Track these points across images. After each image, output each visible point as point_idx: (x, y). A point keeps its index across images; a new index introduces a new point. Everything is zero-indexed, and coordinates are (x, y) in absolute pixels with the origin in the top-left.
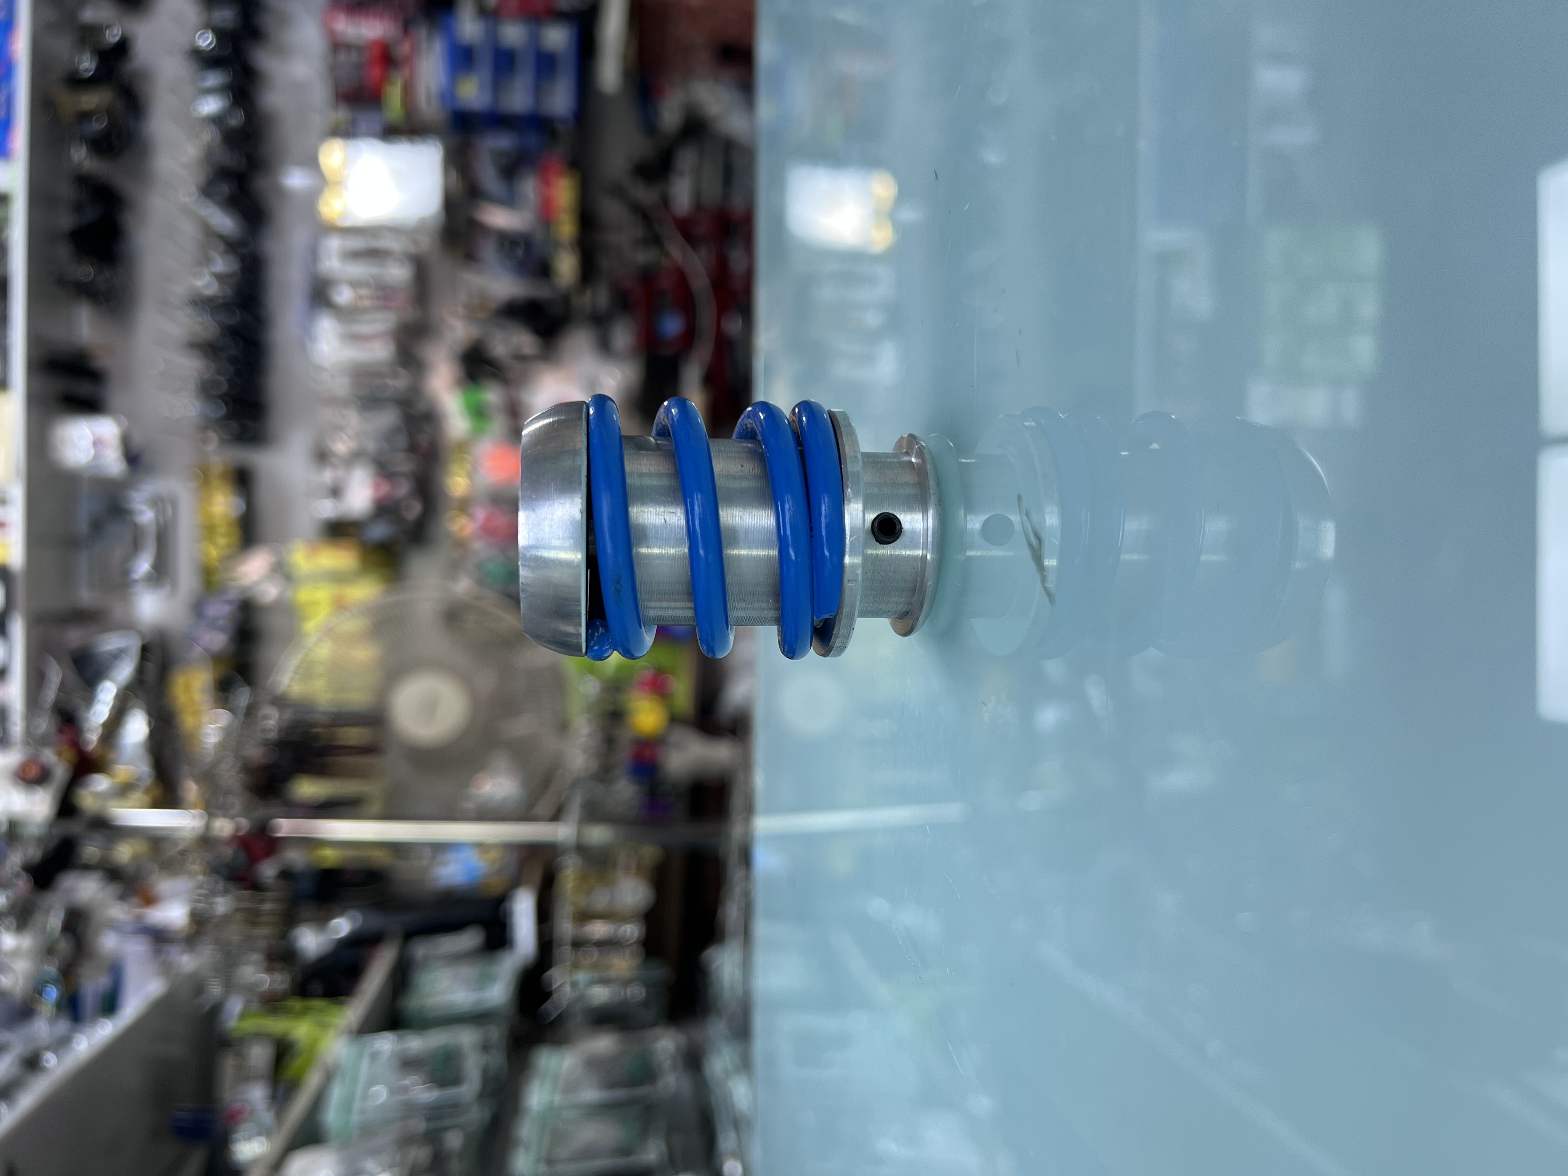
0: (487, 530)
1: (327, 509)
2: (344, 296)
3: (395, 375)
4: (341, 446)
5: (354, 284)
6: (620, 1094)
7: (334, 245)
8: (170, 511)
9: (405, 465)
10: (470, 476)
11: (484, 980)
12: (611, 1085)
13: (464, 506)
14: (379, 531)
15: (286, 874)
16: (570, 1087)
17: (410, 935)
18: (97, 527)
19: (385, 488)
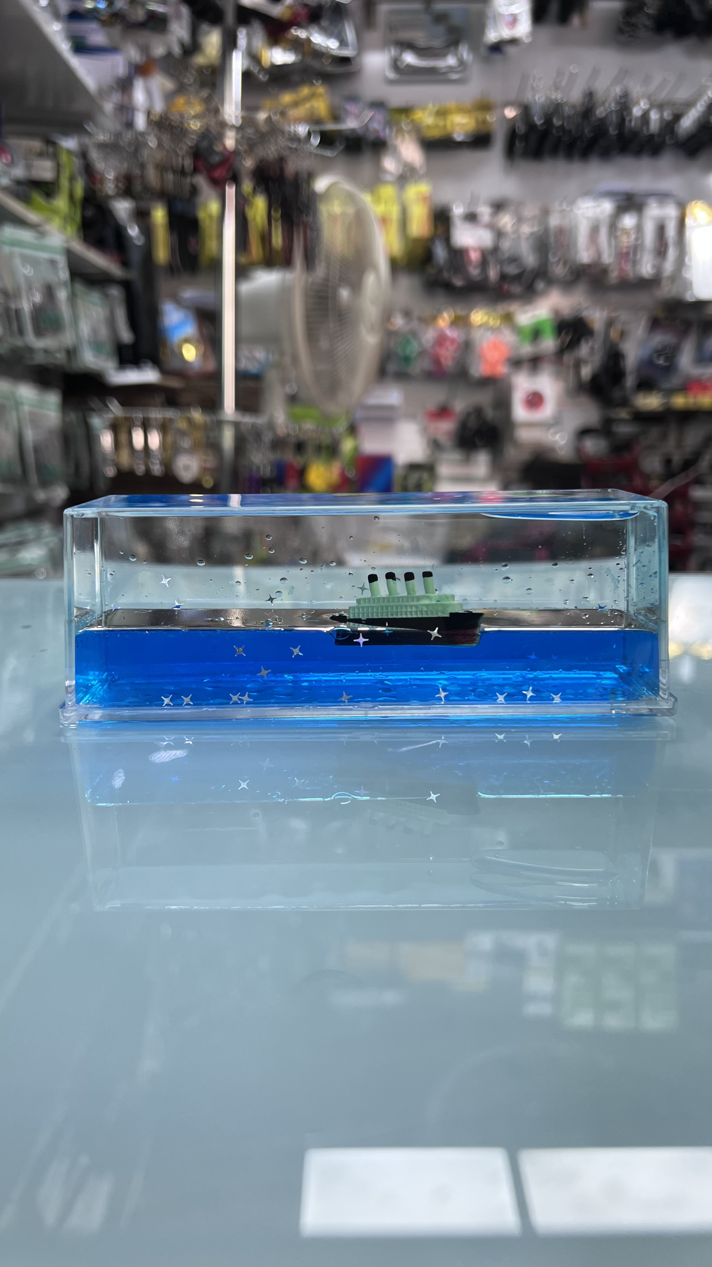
0: (441, 340)
1: (458, 211)
2: (628, 221)
3: (565, 264)
4: (506, 221)
5: (639, 228)
6: (31, 458)
7: (671, 212)
8: (454, 76)
9: (493, 274)
10: (484, 326)
11: (97, 346)
12: (36, 450)
13: (461, 322)
14: (440, 253)
15: (194, 191)
16: (35, 420)
17: (126, 285)
18: (440, 18)
19: (474, 256)
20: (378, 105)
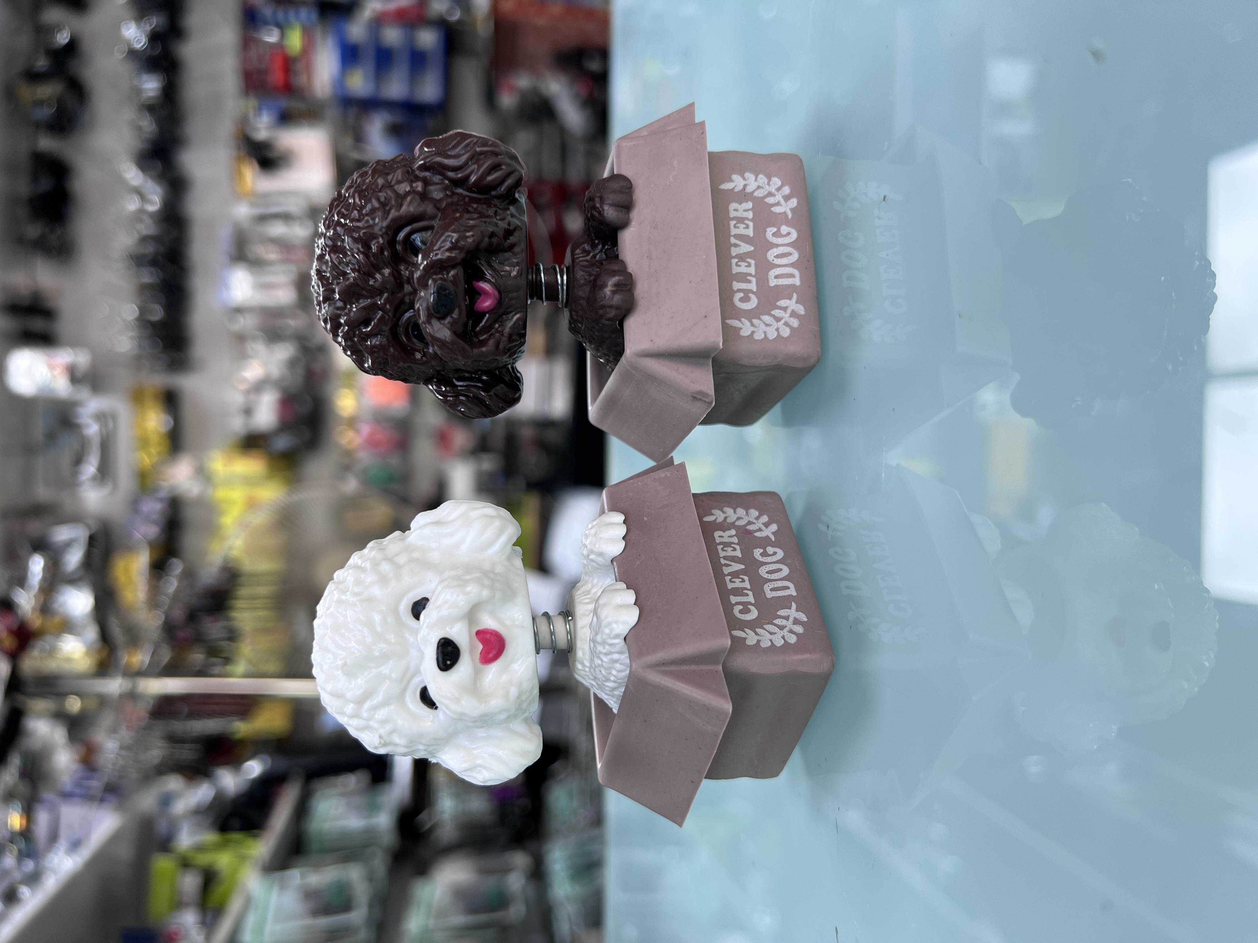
0: (371, 444)
1: (241, 424)
3: (296, 316)
6: (481, 918)
8: (111, 424)
10: (357, 399)
11: (371, 808)
12: (473, 911)
13: (352, 422)
14: (282, 443)
16: (442, 914)
17: (311, 776)
18: (50, 437)
20: (134, 504)
